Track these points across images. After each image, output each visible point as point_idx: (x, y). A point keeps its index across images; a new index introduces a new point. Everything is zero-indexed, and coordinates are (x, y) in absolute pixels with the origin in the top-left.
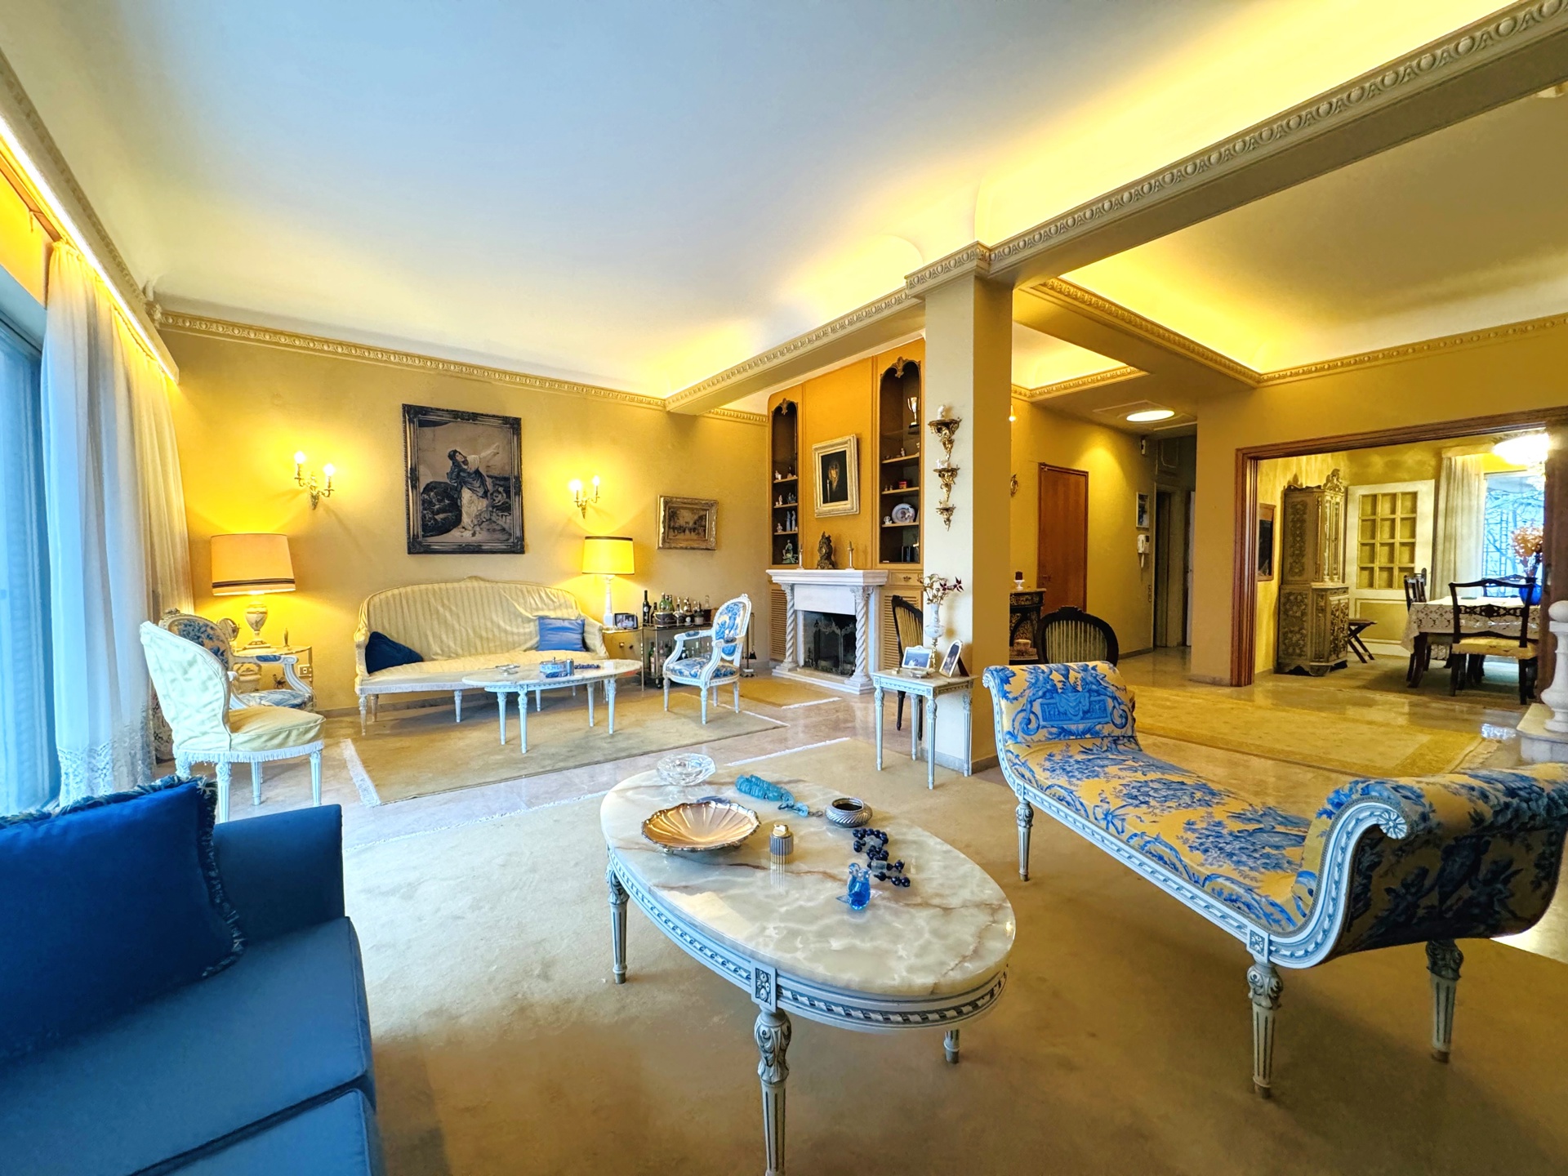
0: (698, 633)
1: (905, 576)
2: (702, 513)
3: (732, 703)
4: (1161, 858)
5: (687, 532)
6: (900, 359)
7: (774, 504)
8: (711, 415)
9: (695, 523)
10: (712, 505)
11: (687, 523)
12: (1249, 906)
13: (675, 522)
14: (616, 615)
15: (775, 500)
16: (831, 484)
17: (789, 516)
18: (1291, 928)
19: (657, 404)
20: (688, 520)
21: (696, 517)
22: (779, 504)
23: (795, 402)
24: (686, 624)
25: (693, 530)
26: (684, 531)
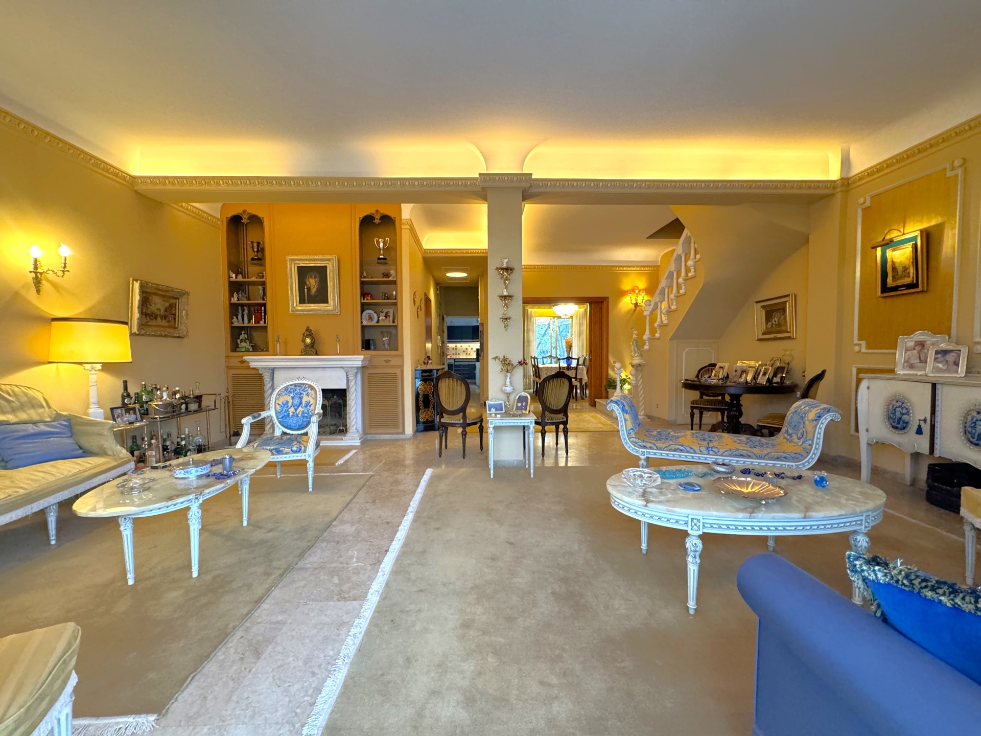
0: (260, 415)
1: (386, 359)
2: (173, 301)
3: (276, 474)
4: (742, 455)
5: (159, 319)
6: (377, 211)
7: (230, 300)
8: (175, 206)
9: (166, 311)
10: (184, 294)
11: (159, 309)
12: (785, 458)
13: (147, 308)
14: (112, 409)
15: (231, 296)
16: (309, 289)
17: (240, 310)
18: (803, 458)
19: (124, 179)
20: (160, 306)
21: (167, 305)
22: (234, 300)
23: (260, 216)
24: (183, 411)
25: (164, 317)
26: (156, 318)
